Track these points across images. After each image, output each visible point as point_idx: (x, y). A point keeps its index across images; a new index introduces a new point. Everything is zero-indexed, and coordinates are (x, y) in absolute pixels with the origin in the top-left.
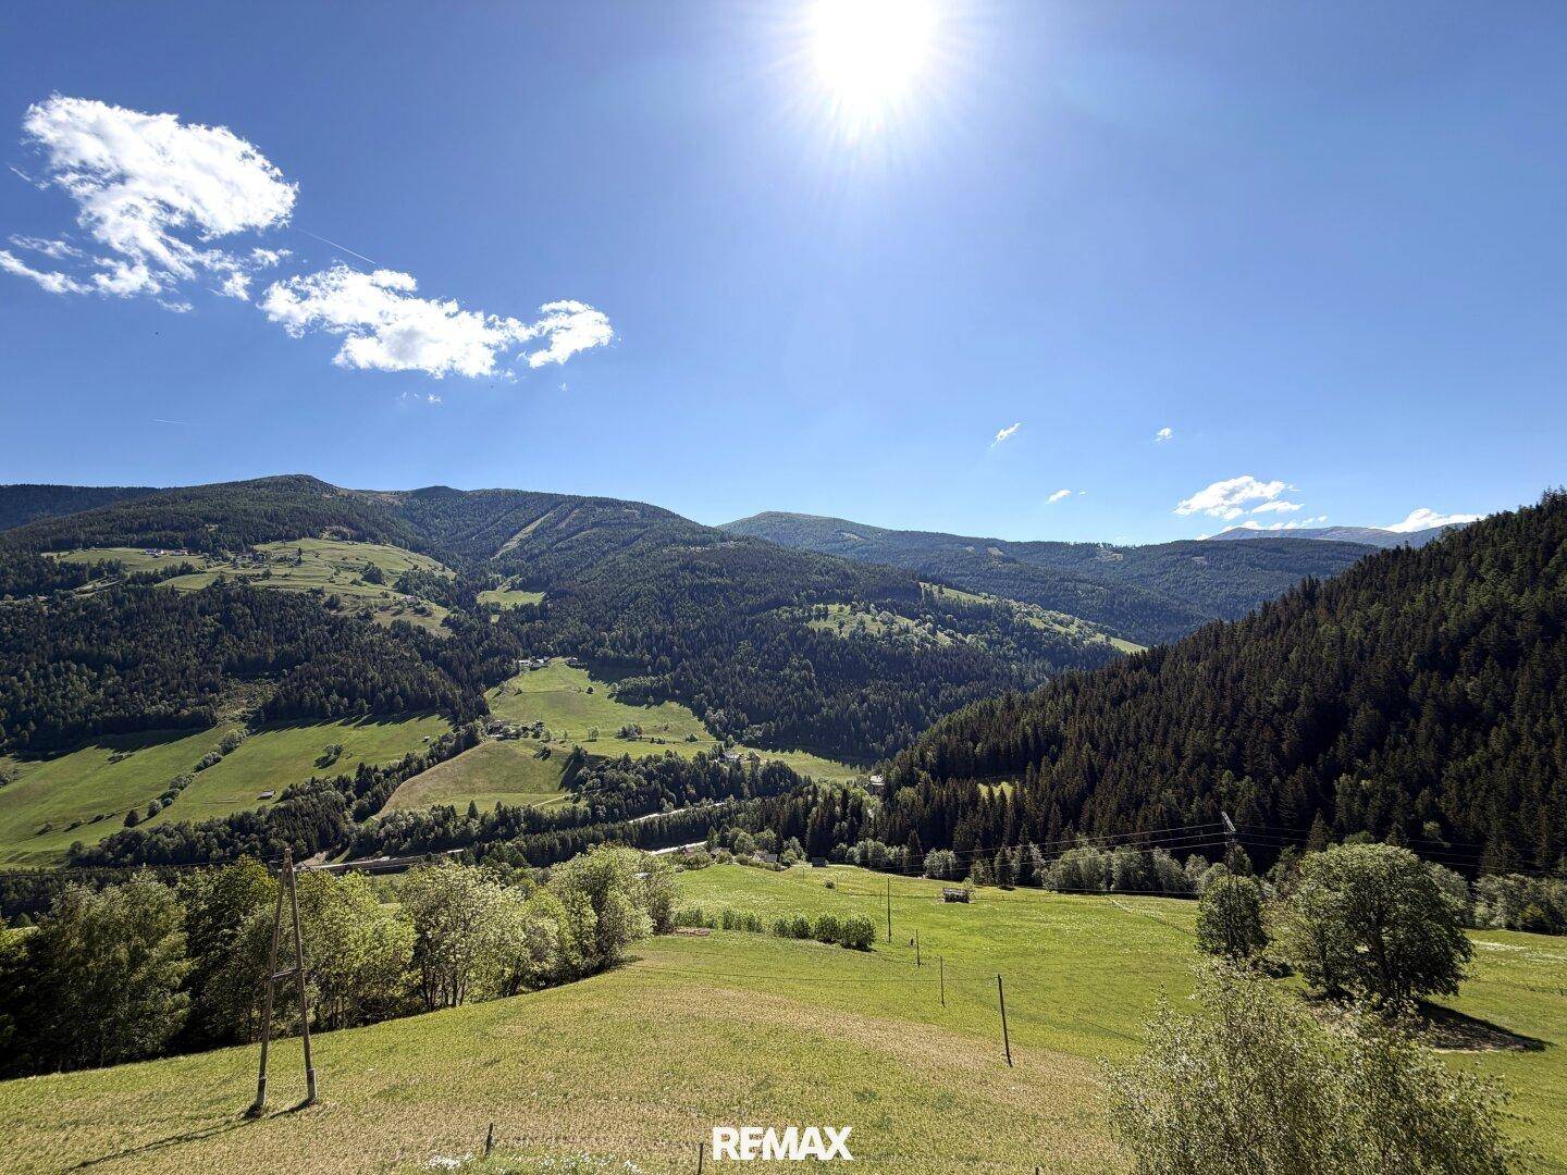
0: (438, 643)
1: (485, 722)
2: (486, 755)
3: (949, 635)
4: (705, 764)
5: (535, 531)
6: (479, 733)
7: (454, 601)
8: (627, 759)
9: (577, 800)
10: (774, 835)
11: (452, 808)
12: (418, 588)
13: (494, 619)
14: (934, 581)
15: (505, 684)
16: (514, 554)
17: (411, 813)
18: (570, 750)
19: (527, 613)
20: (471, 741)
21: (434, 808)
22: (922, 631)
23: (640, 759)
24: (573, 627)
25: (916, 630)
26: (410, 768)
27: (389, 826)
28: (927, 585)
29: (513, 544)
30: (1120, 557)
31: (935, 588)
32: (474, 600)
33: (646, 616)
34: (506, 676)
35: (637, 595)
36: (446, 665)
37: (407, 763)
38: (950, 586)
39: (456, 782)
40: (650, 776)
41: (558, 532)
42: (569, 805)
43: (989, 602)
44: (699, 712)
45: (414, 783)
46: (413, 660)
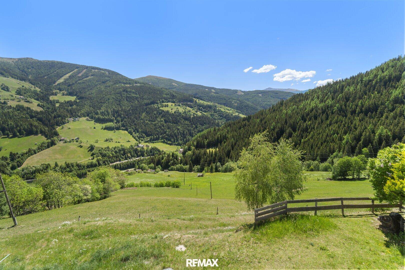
0: (37, 113)
1: (58, 138)
2: (59, 148)
3: (201, 113)
4: (132, 148)
5: (70, 77)
6: (56, 141)
7: (40, 98)
8: (108, 148)
9: (93, 159)
10: (154, 165)
11: (49, 164)
12: (25, 93)
13: (57, 105)
14: (198, 98)
15: (64, 125)
16: (62, 83)
17: (33, 166)
18: (89, 146)
19: (70, 103)
20: (53, 144)
21: (42, 165)
22: (194, 111)
23: (113, 147)
24: (86, 109)
25: (192, 111)
26: (30, 153)
27: (25, 171)
28: (196, 99)
29: (61, 80)
30: (243, 94)
31: (198, 100)
32: (48, 99)
33: (112, 105)
34: (64, 123)
35: (109, 99)
36: (40, 120)
37: (30, 151)
38: (201, 100)
39: (49, 157)
40: (116, 152)
41: (79, 77)
42: (91, 161)
43: (211, 104)
44: (130, 133)
45: (33, 157)
46: (26, 118)
